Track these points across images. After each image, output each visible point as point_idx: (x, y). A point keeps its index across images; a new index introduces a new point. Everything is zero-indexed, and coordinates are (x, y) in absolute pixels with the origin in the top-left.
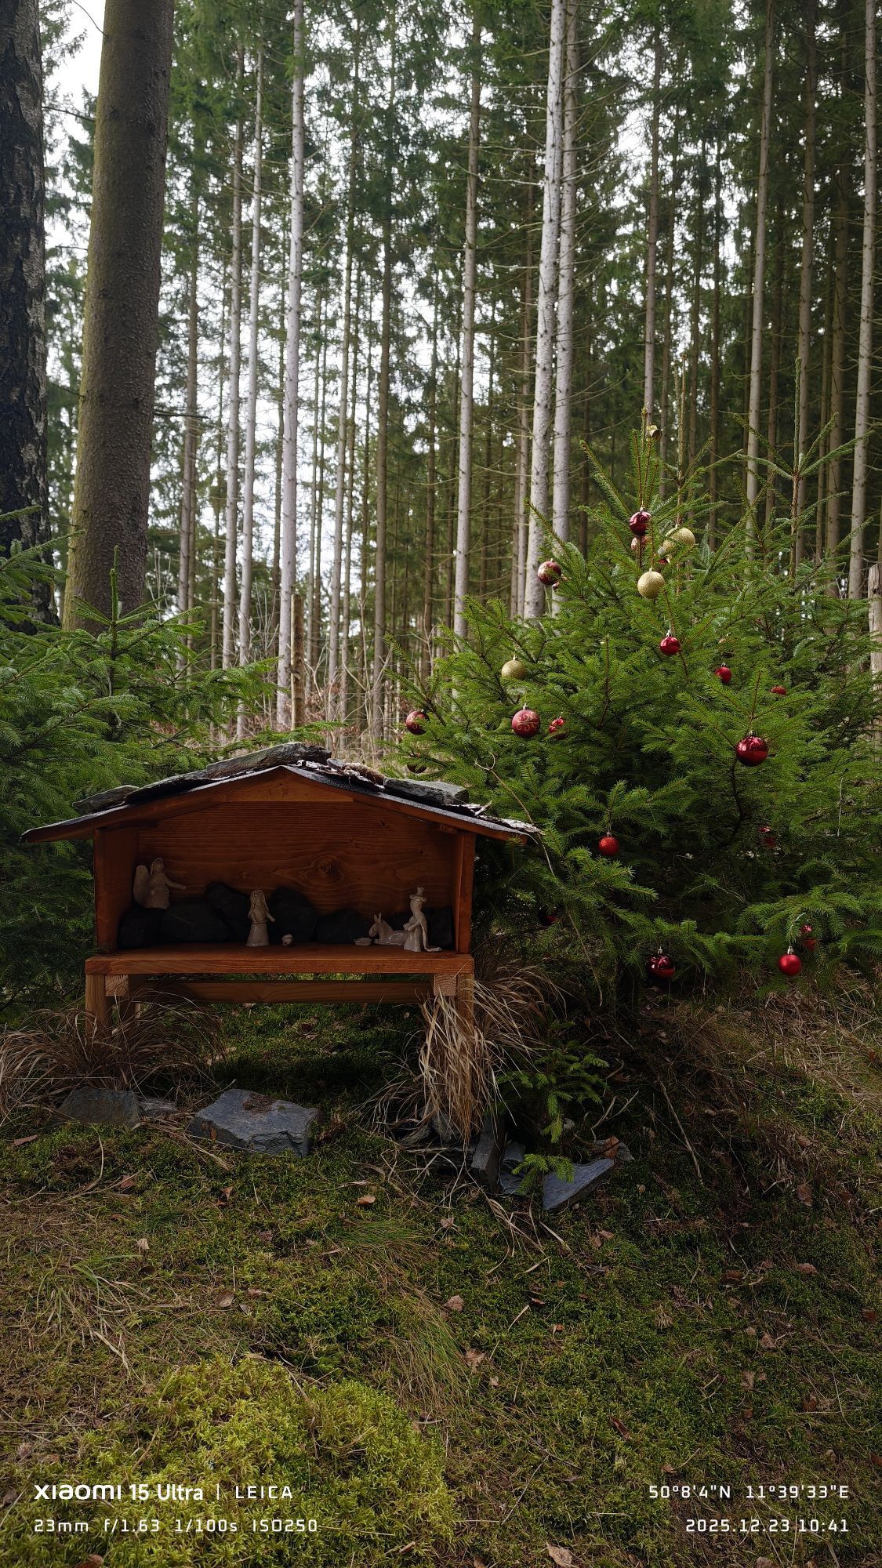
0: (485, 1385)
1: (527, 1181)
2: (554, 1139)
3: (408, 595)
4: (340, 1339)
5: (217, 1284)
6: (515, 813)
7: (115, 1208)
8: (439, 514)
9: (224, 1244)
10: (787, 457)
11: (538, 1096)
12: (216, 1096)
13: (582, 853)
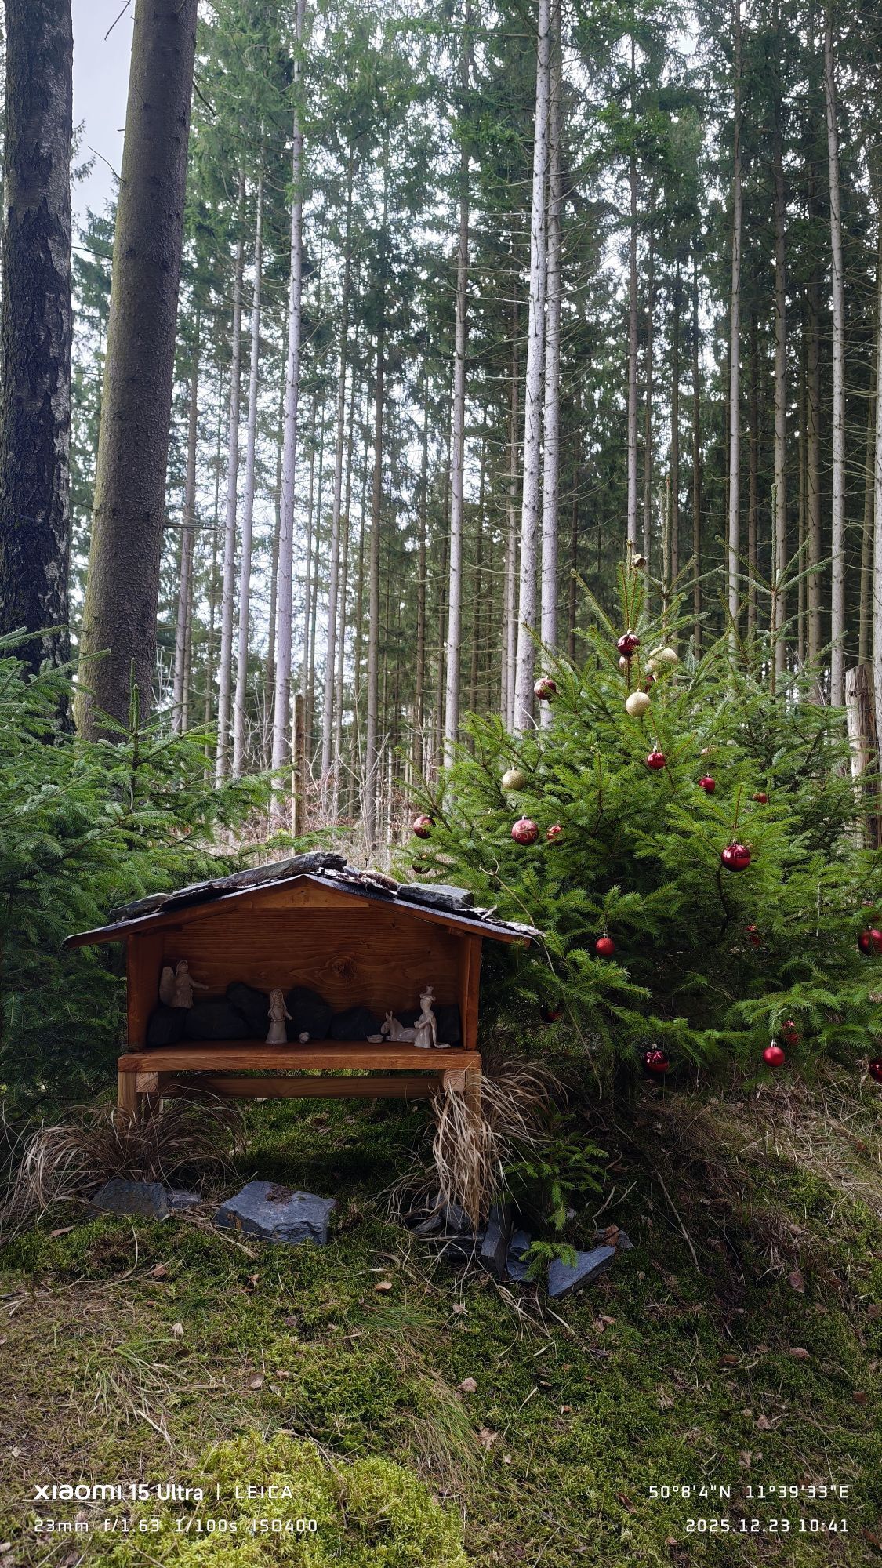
0: (498, 1463)
1: (534, 1267)
2: (559, 1226)
3: (399, 687)
4: (363, 1418)
5: (248, 1366)
6: (518, 916)
7: (150, 1295)
8: (430, 609)
9: (252, 1328)
10: (766, 575)
11: (542, 1185)
12: (240, 1188)
13: (581, 955)
